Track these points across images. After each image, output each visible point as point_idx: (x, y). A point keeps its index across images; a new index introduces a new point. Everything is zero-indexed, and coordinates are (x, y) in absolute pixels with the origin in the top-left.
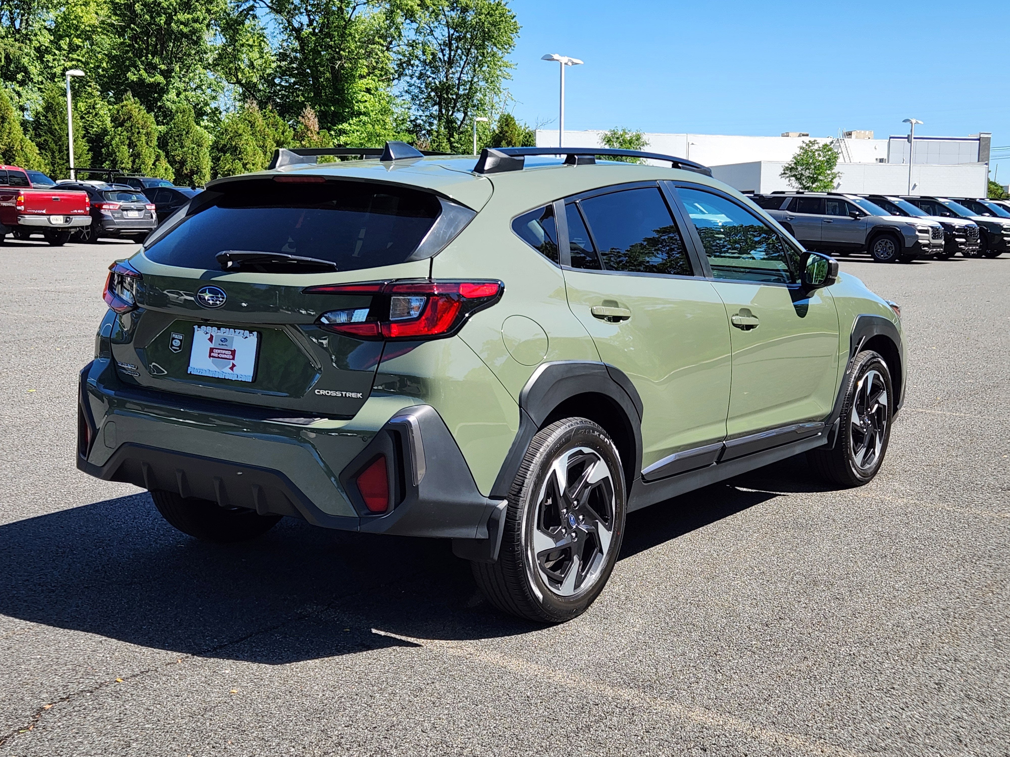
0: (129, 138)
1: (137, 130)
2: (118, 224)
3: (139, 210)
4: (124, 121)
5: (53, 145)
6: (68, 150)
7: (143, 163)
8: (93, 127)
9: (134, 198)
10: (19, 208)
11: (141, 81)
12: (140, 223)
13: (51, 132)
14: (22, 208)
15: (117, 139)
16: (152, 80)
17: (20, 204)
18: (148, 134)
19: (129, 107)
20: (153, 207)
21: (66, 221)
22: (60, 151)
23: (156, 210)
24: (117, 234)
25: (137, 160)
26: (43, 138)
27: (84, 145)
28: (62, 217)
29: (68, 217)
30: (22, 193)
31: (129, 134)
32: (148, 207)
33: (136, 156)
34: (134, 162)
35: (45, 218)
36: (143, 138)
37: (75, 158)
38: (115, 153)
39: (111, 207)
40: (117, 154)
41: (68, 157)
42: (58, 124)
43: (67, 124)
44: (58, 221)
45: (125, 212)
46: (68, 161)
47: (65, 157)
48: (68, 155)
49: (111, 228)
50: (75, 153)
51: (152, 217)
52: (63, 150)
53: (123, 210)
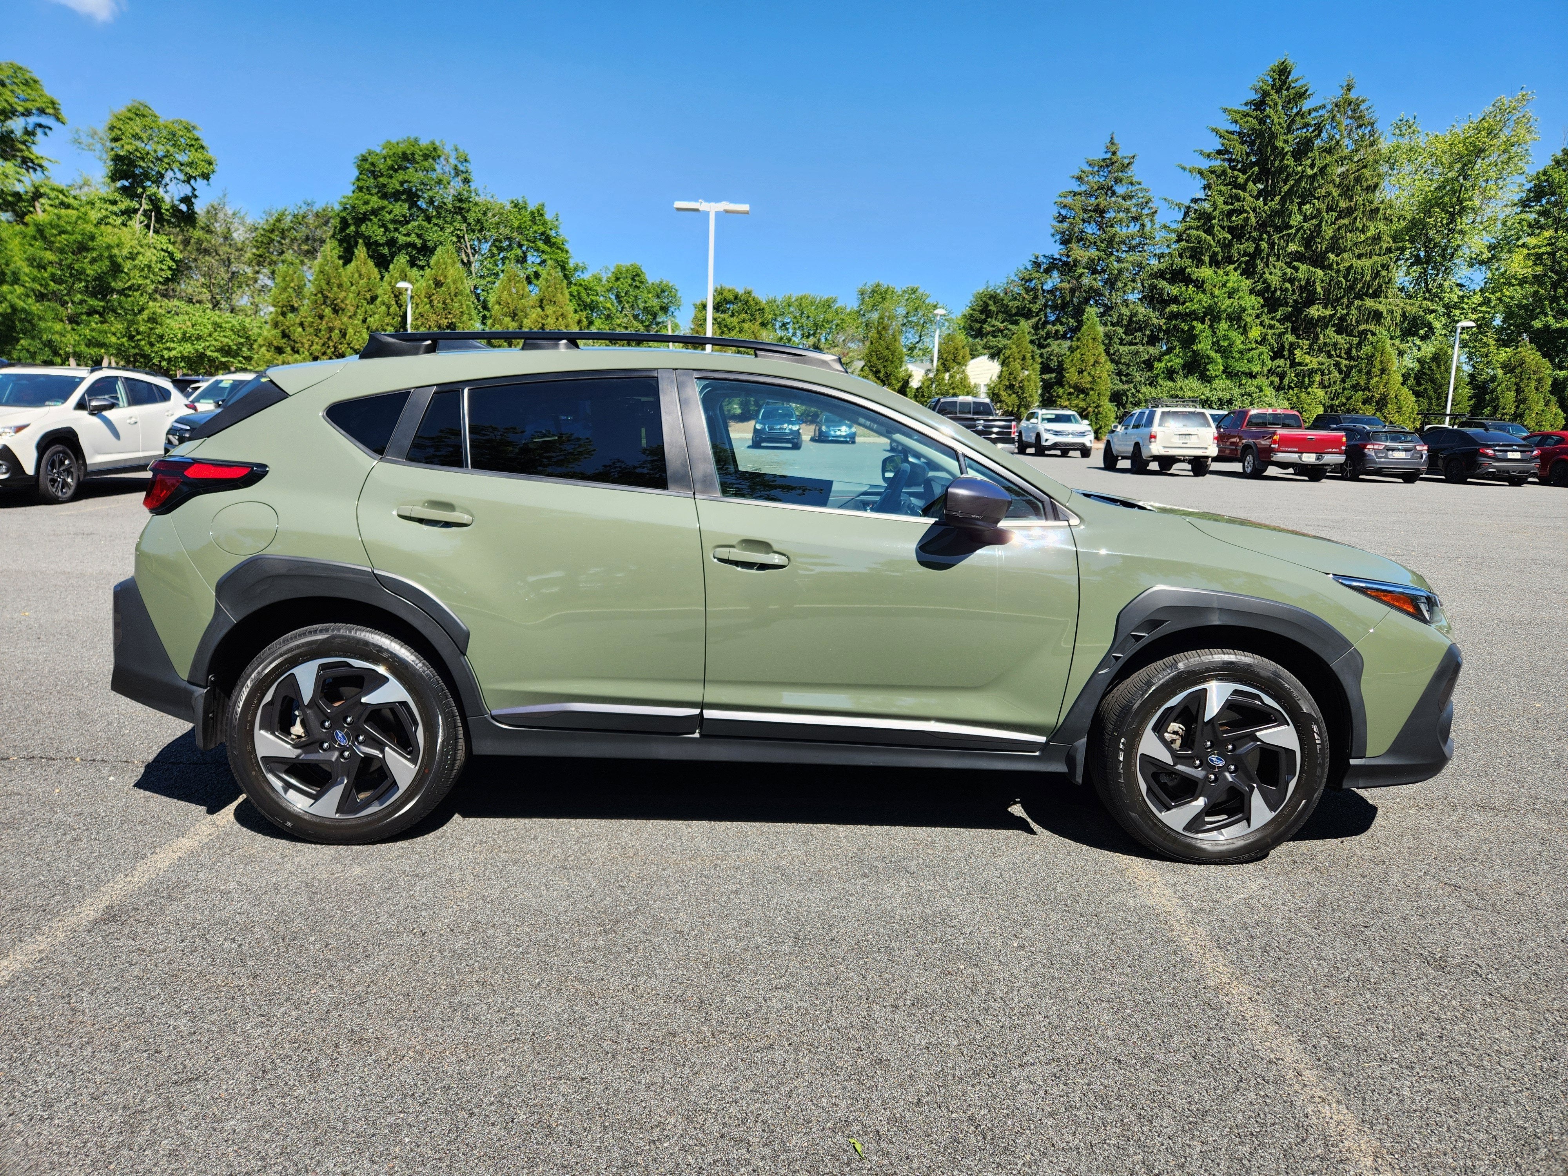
0: (1516, 384)
1: (1527, 376)
2: (1380, 463)
3: (1406, 450)
4: (1515, 367)
5: (1431, 393)
6: (1447, 397)
7: (1529, 408)
8: (1482, 375)
9: (1409, 438)
10: (1273, 446)
11: (1547, 327)
12: (1405, 463)
13: (1433, 381)
14: (1276, 446)
15: (1503, 386)
16: (1558, 325)
17: (1275, 442)
18: (1539, 380)
19: (1523, 354)
20: (1426, 448)
21: (1318, 459)
22: (1439, 398)
23: (1428, 451)
24: (1378, 472)
25: (1522, 406)
26: (1423, 387)
27: (1467, 391)
28: (1314, 455)
29: (1320, 454)
30: (1278, 432)
31: (1518, 380)
32: (1418, 448)
33: (1520, 401)
34: (1517, 407)
35: (1296, 455)
36: (1533, 384)
37: (1452, 405)
38: (1498, 399)
39: (1376, 447)
40: (1501, 400)
41: (1446, 404)
42: (1441, 373)
43: (1450, 373)
44: (1309, 458)
45: (1390, 452)
46: (1445, 407)
47: (1443, 404)
48: (1446, 402)
49: (1371, 466)
50: (1453, 400)
51: (1422, 457)
52: (1441, 398)
53: (1388, 450)
